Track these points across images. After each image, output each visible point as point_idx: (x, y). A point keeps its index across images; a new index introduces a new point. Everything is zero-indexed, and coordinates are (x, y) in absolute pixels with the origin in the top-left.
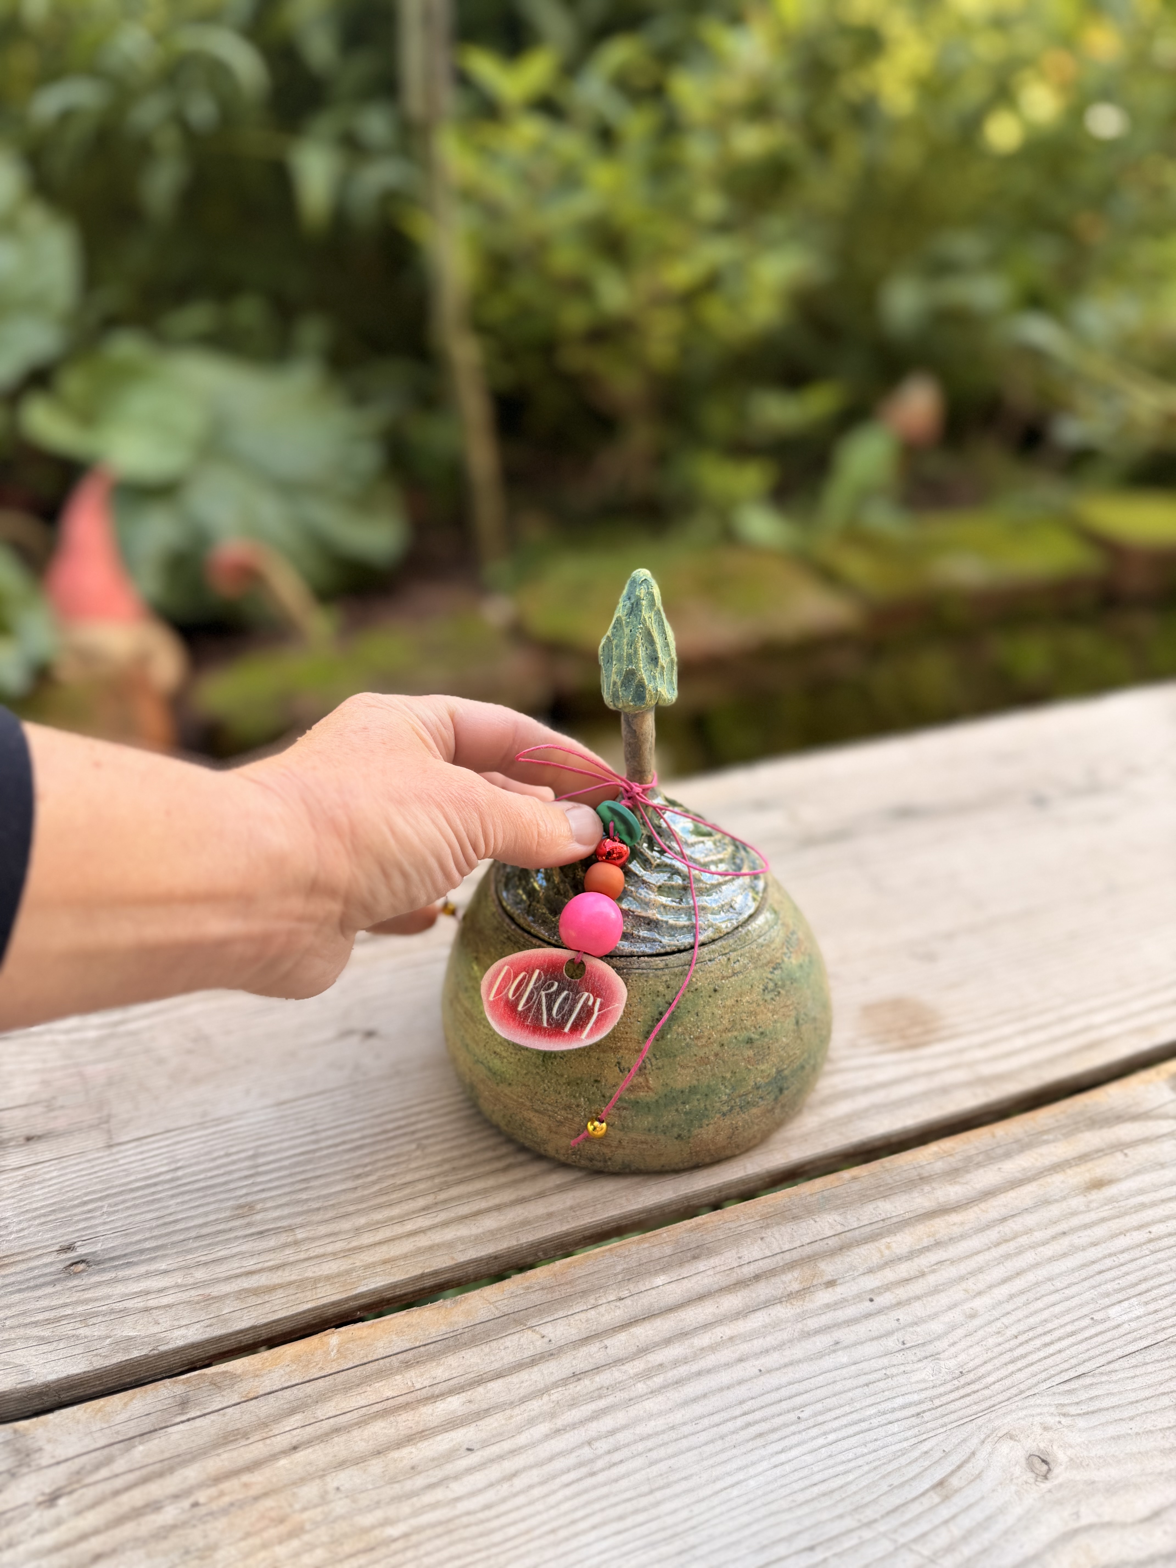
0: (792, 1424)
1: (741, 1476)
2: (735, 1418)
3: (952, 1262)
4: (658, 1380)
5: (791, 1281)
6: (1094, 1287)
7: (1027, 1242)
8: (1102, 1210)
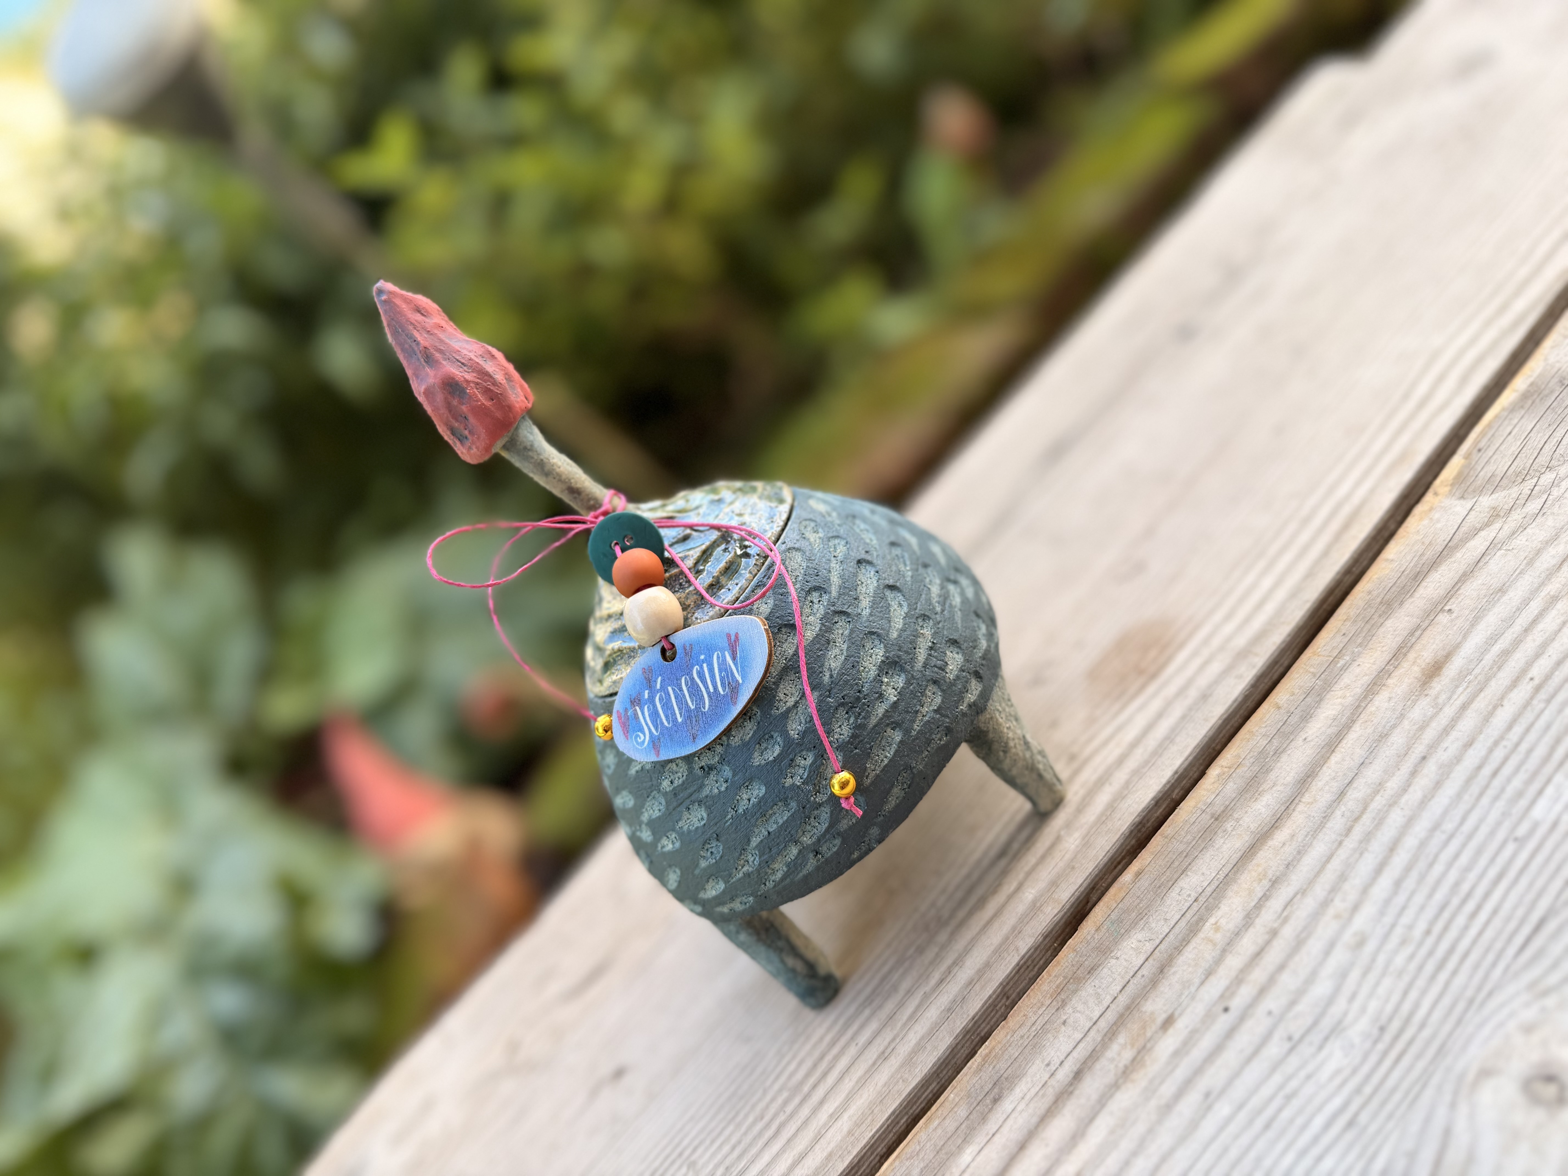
5: (1120, 1052)
7: (1384, 802)
8: (1455, 697)
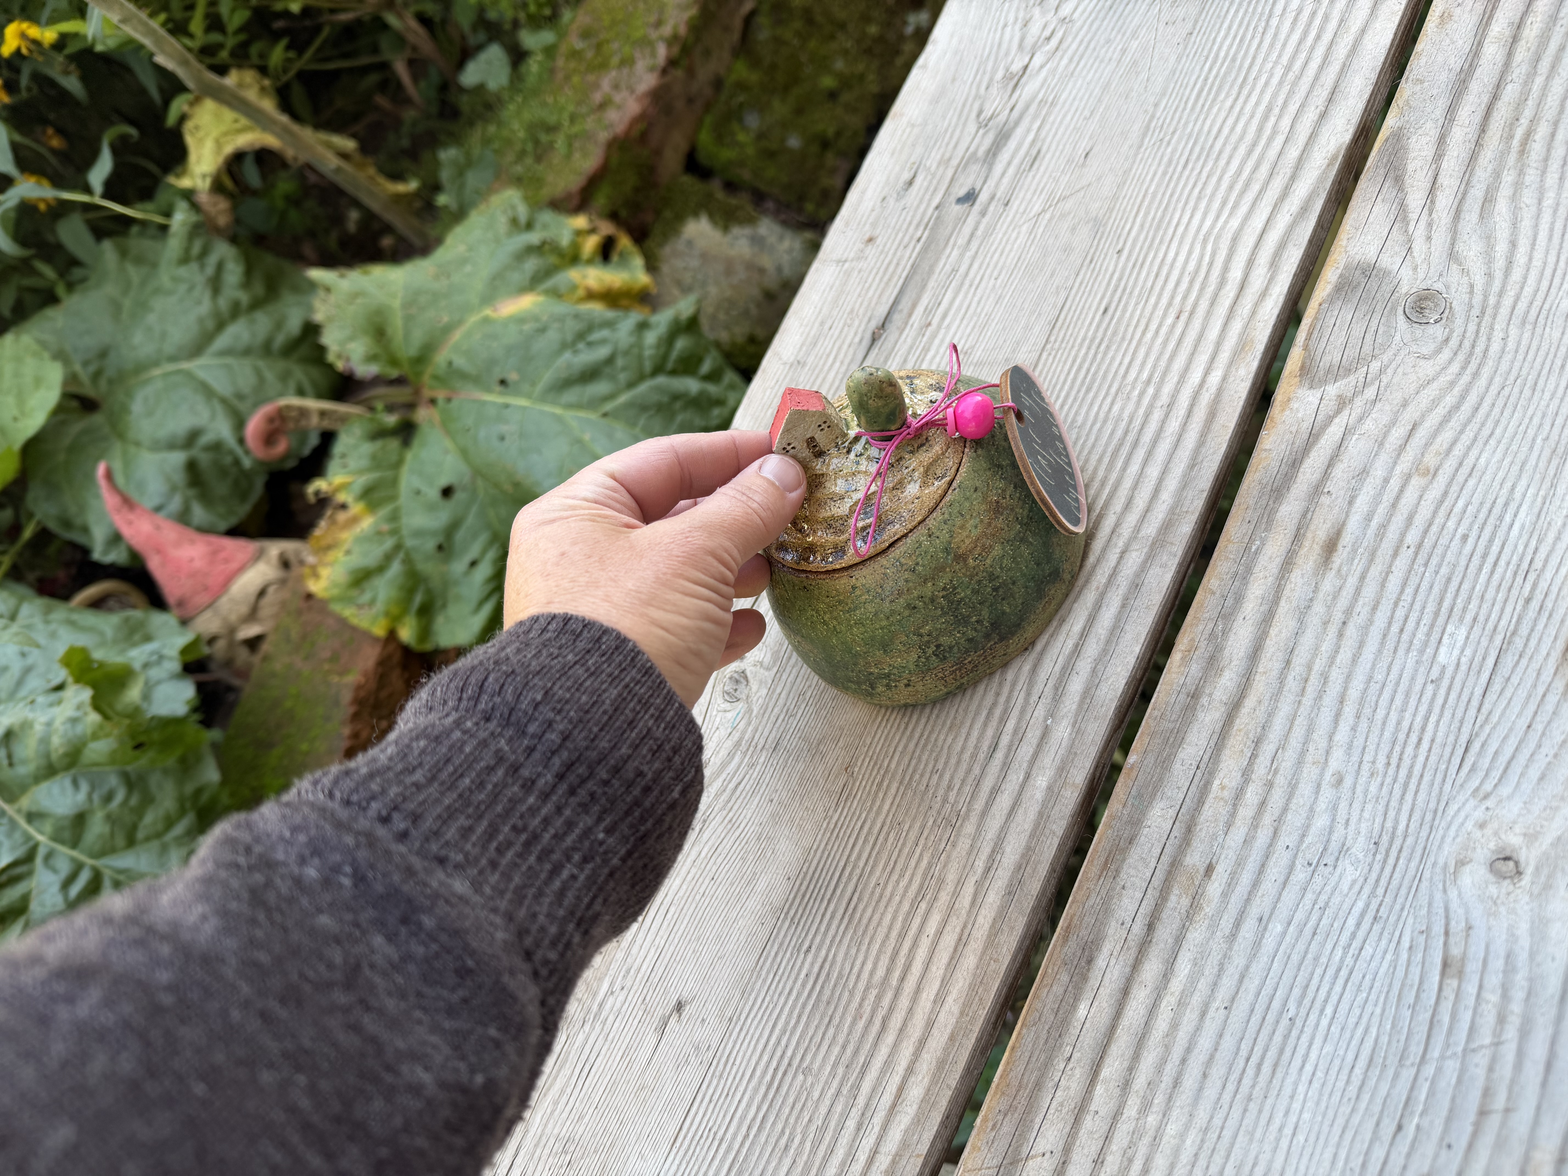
0: (1290, 1031)
1: (1293, 1119)
2: (1244, 1071)
3: (1282, 746)
4: (1159, 1100)
5: (1178, 901)
6: (1408, 650)
7: (1323, 663)
8: (1354, 568)
